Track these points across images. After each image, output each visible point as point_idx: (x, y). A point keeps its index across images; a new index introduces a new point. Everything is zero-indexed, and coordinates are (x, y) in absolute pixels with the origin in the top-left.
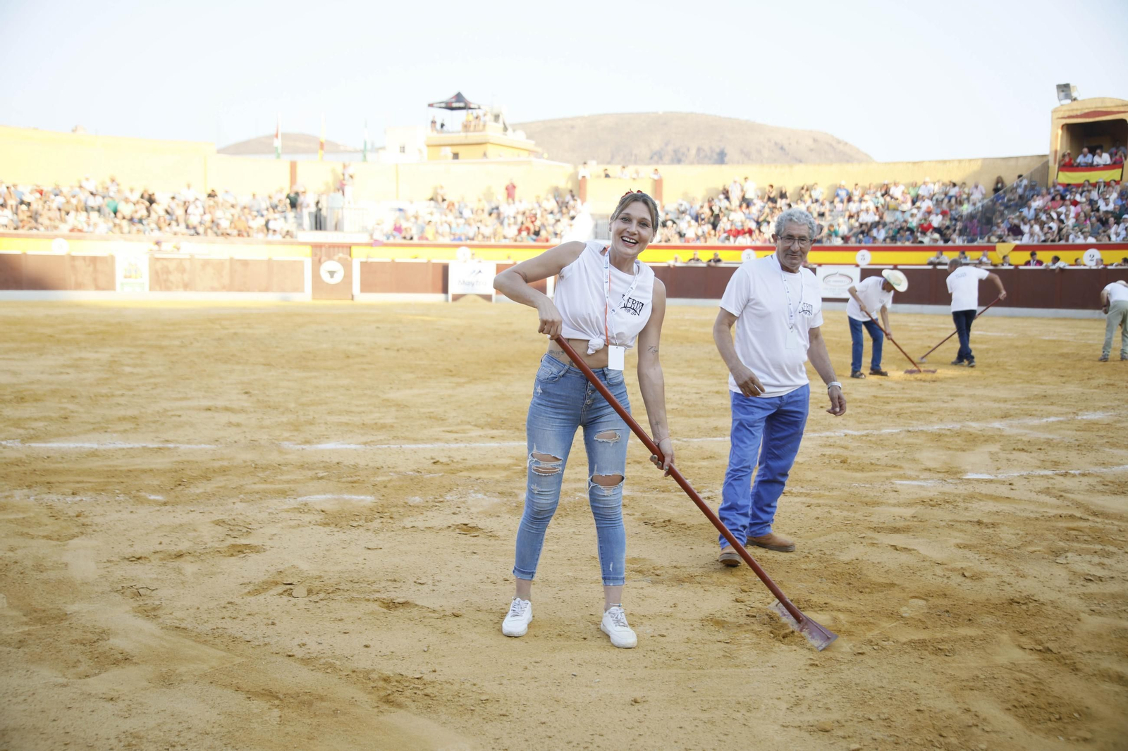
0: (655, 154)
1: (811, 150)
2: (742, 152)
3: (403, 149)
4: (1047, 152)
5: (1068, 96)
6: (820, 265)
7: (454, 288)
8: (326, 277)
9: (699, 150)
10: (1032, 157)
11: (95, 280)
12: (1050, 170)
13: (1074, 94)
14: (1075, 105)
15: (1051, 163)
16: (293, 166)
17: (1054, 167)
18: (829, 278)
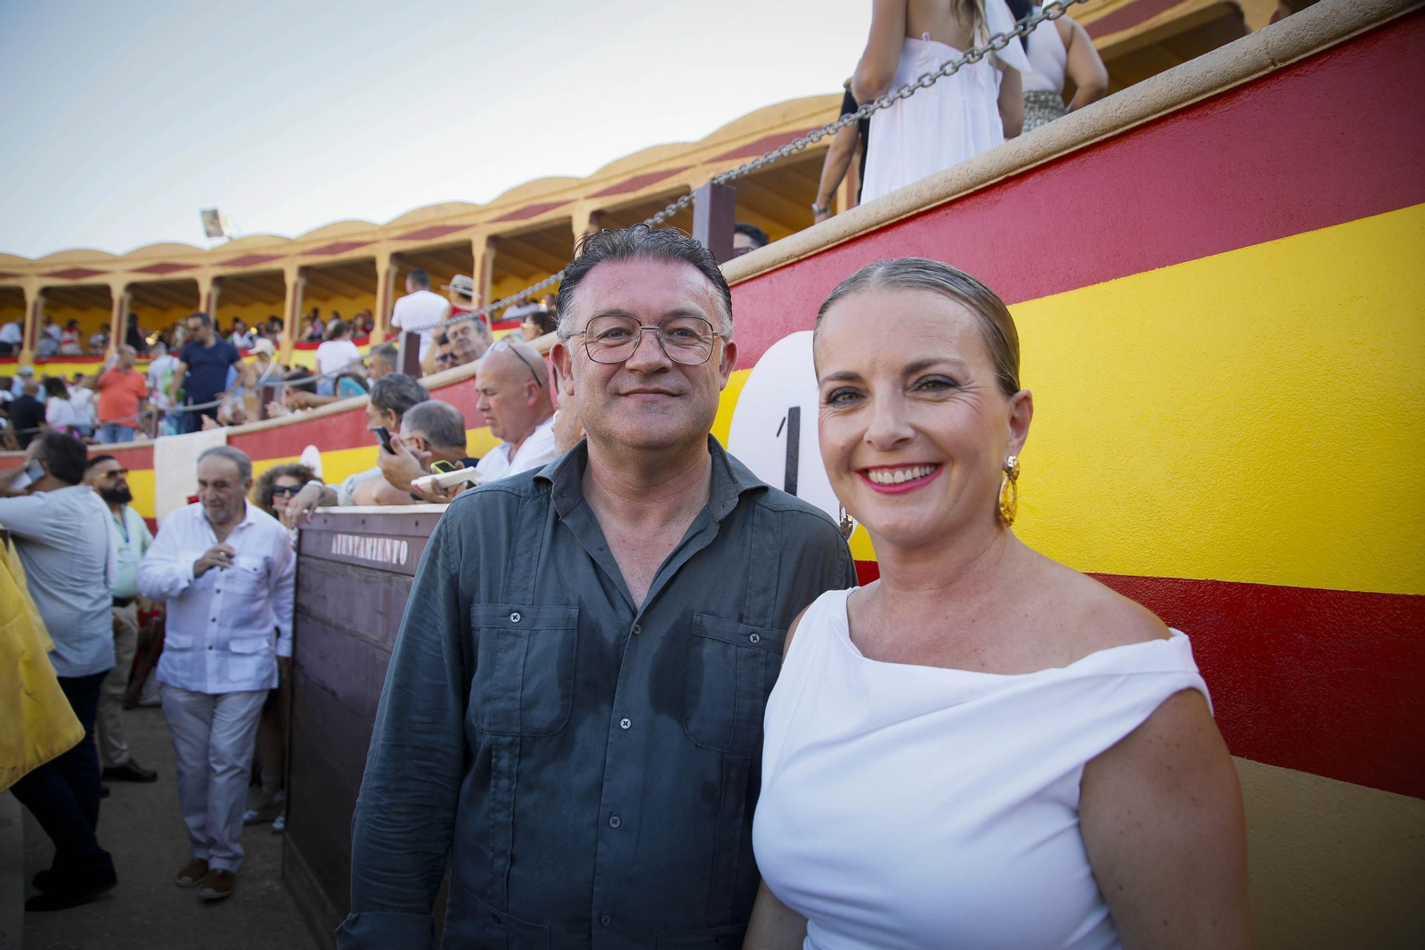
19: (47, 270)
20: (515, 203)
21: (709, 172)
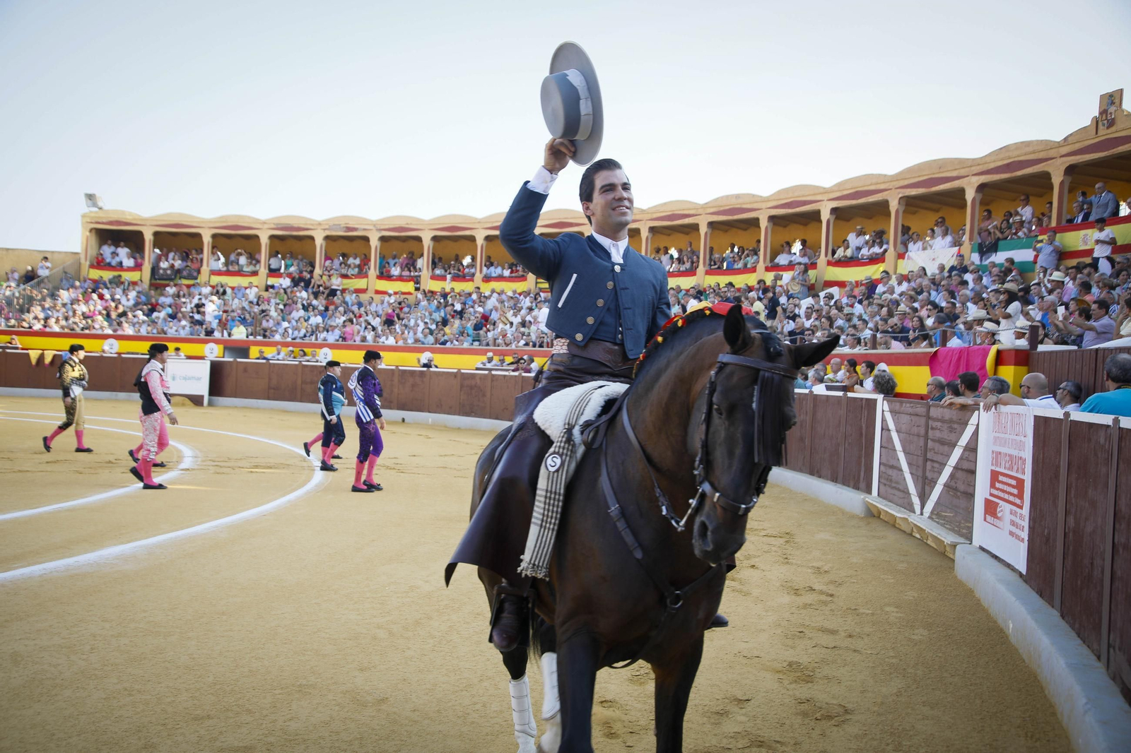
4: (79, 250)
5: (95, 205)
10: (66, 253)
12: (82, 267)
13: (100, 204)
14: (101, 214)
15: (83, 261)
17: (85, 264)
19: (490, 225)
20: (786, 199)
21: (899, 193)
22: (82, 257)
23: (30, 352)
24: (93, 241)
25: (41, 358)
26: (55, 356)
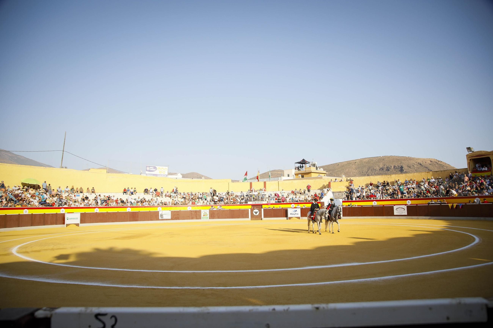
0: (381, 168)
1: (430, 164)
2: (408, 166)
3: (288, 176)
4: (467, 167)
5: (471, 151)
6: (394, 205)
7: (289, 216)
8: (255, 214)
9: (394, 166)
11: (196, 217)
13: (473, 150)
14: (473, 154)
15: (469, 171)
16: (251, 184)
18: (398, 209)
22: (468, 169)
23: (449, 204)
24: (472, 163)
25: (452, 206)
26: (457, 205)
